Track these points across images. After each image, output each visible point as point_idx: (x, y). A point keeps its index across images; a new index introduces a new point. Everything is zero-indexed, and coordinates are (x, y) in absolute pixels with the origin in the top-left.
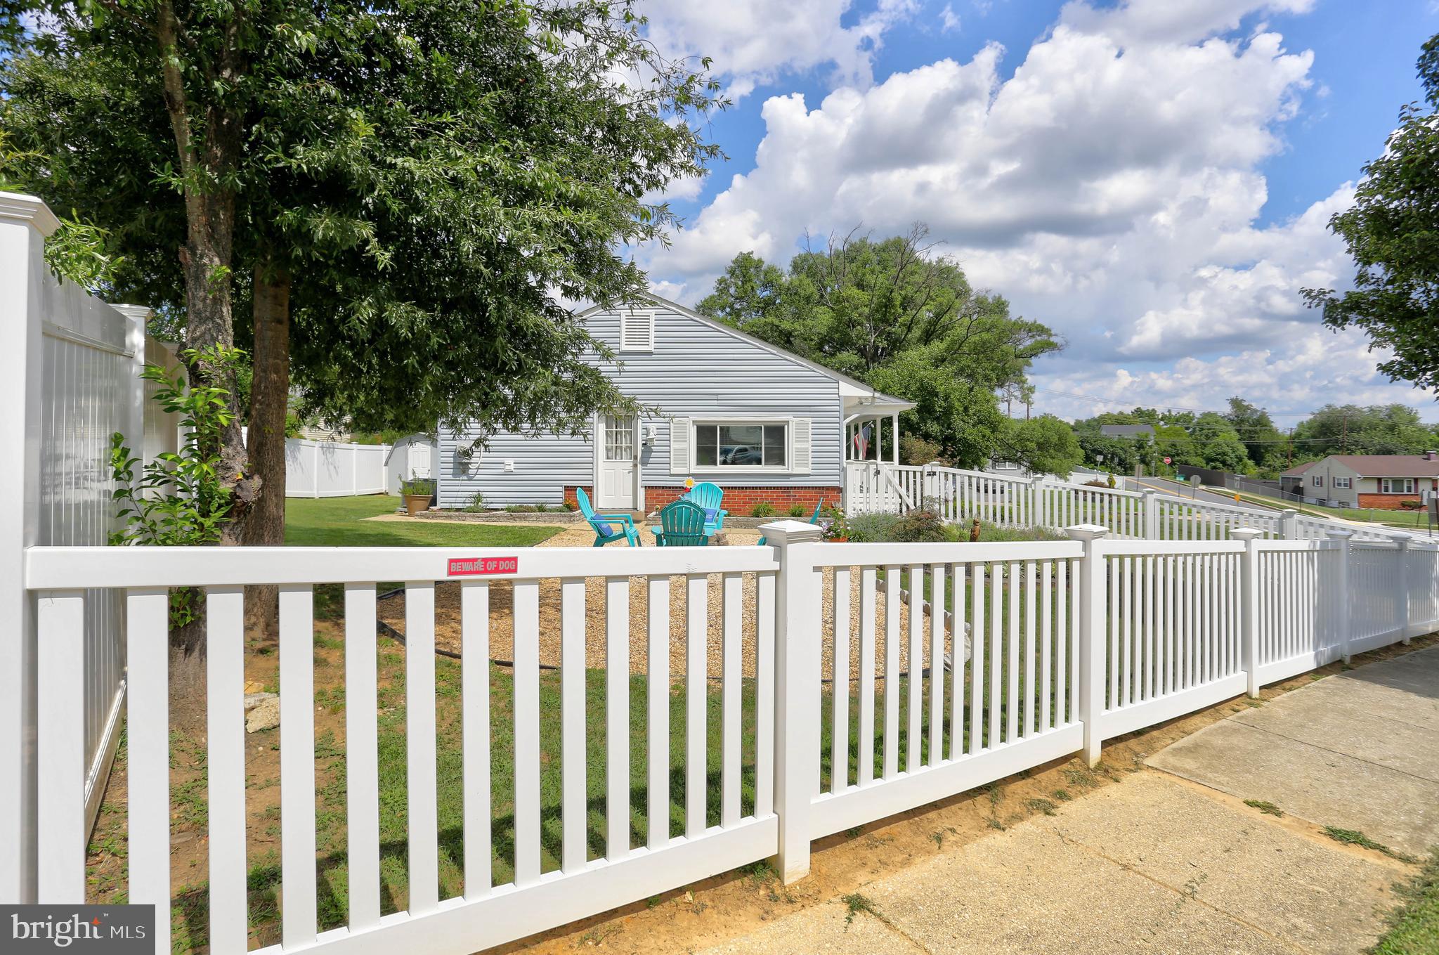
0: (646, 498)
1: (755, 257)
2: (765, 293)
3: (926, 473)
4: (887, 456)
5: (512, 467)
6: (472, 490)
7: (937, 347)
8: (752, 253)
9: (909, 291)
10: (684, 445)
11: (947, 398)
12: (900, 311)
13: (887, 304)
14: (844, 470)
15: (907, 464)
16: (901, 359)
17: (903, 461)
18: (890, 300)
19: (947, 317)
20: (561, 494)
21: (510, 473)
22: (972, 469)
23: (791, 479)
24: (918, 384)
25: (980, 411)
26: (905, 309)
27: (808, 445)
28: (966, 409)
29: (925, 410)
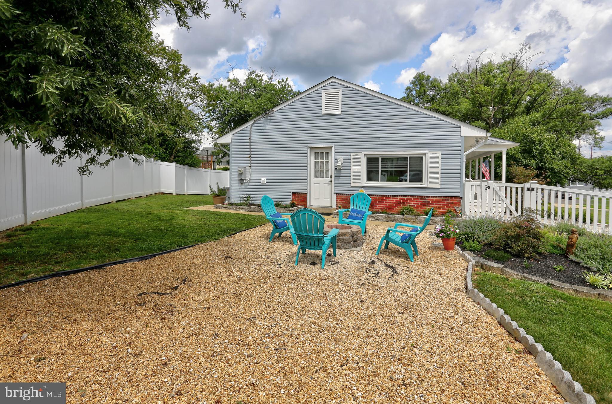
0: (337, 200)
1: (426, 74)
2: (431, 93)
3: (525, 189)
4: (498, 177)
5: (265, 182)
6: (245, 194)
7: (535, 115)
8: (424, 72)
9: (517, 85)
10: (359, 169)
11: (540, 143)
12: (511, 96)
13: (503, 93)
14: (464, 185)
15: (512, 182)
16: (511, 123)
17: (508, 180)
18: (505, 90)
19: (542, 98)
20: (291, 197)
21: (264, 185)
22: (556, 186)
23: (427, 190)
24: (521, 137)
25: (563, 152)
26: (514, 95)
27: (439, 169)
28: (554, 150)
29: (527, 151)
